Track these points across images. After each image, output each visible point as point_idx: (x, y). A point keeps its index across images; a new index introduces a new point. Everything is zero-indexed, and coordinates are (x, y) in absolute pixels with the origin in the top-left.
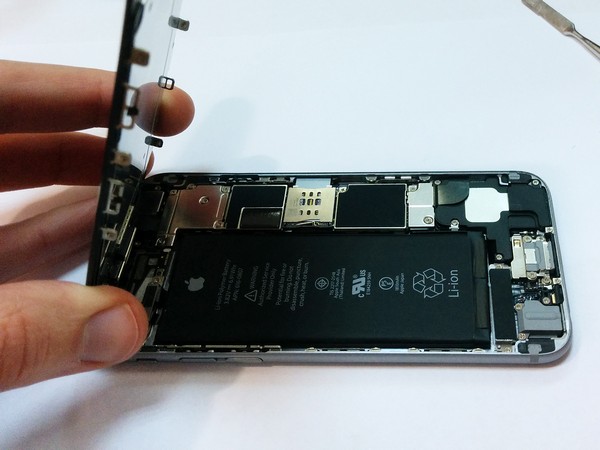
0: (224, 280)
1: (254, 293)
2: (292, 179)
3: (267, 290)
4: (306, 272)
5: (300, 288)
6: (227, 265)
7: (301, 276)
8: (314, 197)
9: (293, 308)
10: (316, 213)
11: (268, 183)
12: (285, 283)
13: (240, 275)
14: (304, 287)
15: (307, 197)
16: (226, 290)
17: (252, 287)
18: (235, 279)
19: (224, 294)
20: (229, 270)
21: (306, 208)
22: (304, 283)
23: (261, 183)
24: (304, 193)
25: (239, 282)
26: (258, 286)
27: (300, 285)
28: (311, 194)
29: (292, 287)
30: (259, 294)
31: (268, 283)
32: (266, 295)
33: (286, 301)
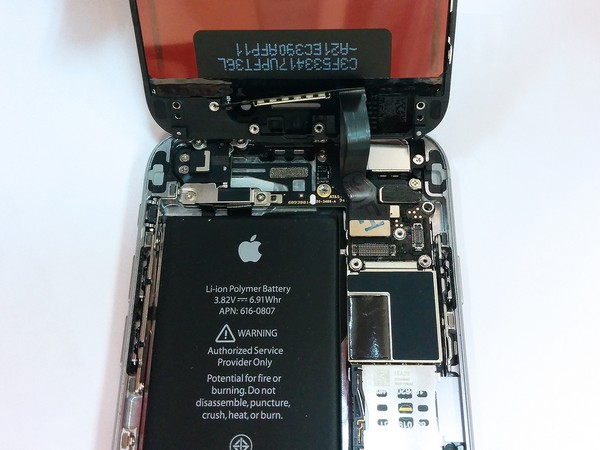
0: (255, 289)
1: (229, 338)
2: (453, 369)
3: (233, 357)
4: (264, 416)
5: (235, 410)
6: (280, 289)
7: (256, 410)
8: (417, 415)
9: (200, 403)
10: (382, 422)
11: (443, 328)
12: (244, 385)
13: (263, 311)
14: (235, 416)
15: (416, 401)
16: (239, 295)
17: (241, 333)
18: (255, 306)
19: (232, 294)
20: (271, 294)
21: (392, 402)
22: (243, 416)
23: (442, 316)
24: (425, 394)
25: (250, 311)
26: (243, 342)
27: (240, 409)
28: (423, 408)
29: (237, 396)
30: (227, 346)
31: (247, 357)
32: (226, 357)
33: (214, 391)
